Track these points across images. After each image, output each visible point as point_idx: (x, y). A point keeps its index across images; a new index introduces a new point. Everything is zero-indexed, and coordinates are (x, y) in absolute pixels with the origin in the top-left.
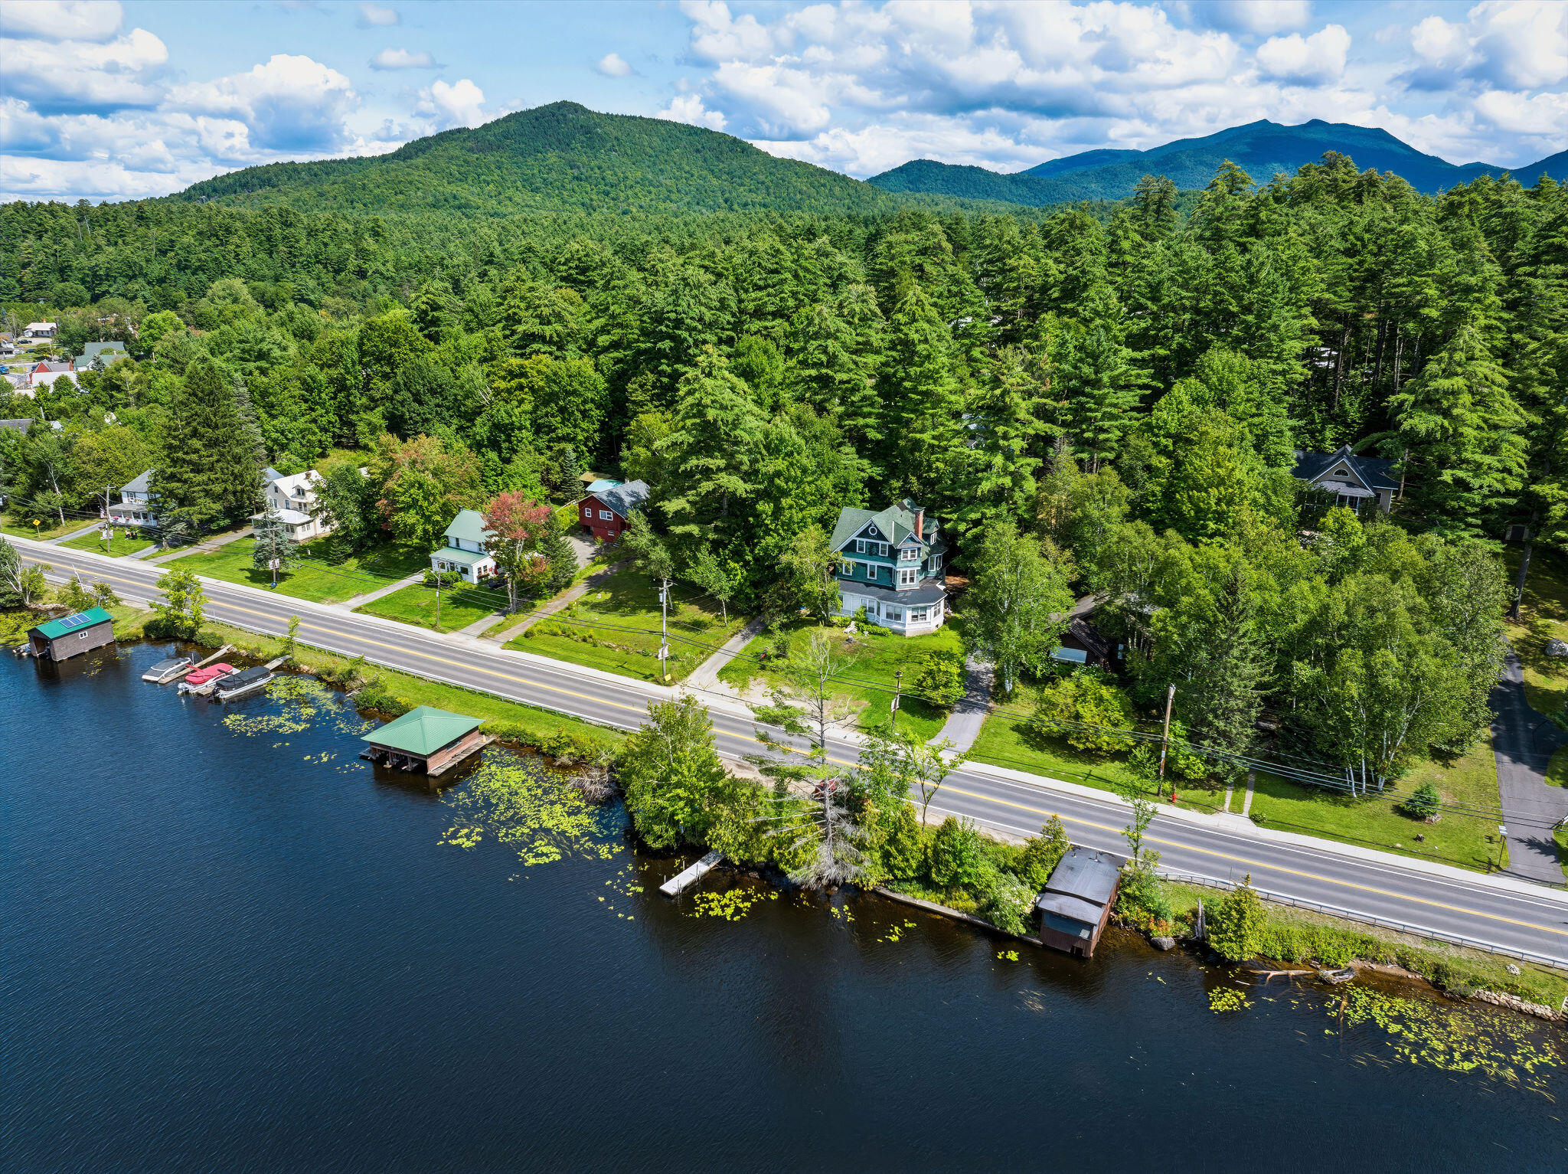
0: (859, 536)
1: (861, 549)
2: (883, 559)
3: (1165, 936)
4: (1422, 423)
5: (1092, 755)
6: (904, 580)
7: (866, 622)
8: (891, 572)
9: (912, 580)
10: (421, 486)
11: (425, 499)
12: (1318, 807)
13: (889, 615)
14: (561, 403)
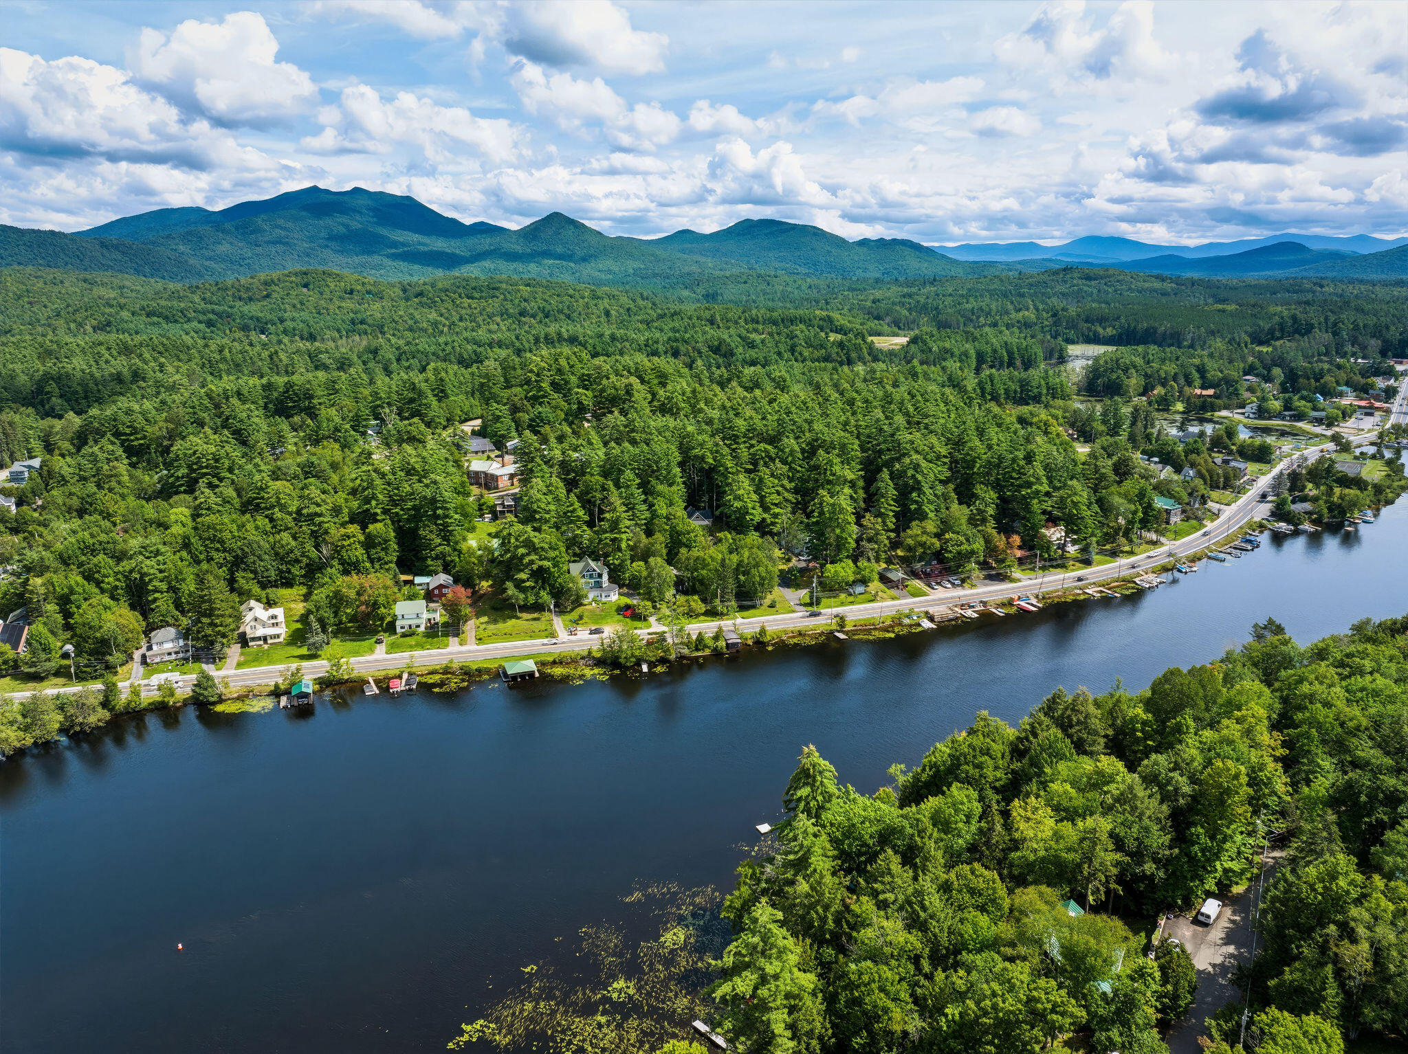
0: (586, 572)
1: (587, 577)
2: (596, 578)
3: (750, 642)
4: (737, 504)
5: (698, 615)
7: (597, 601)
9: (606, 583)
12: (752, 612)
13: (606, 597)
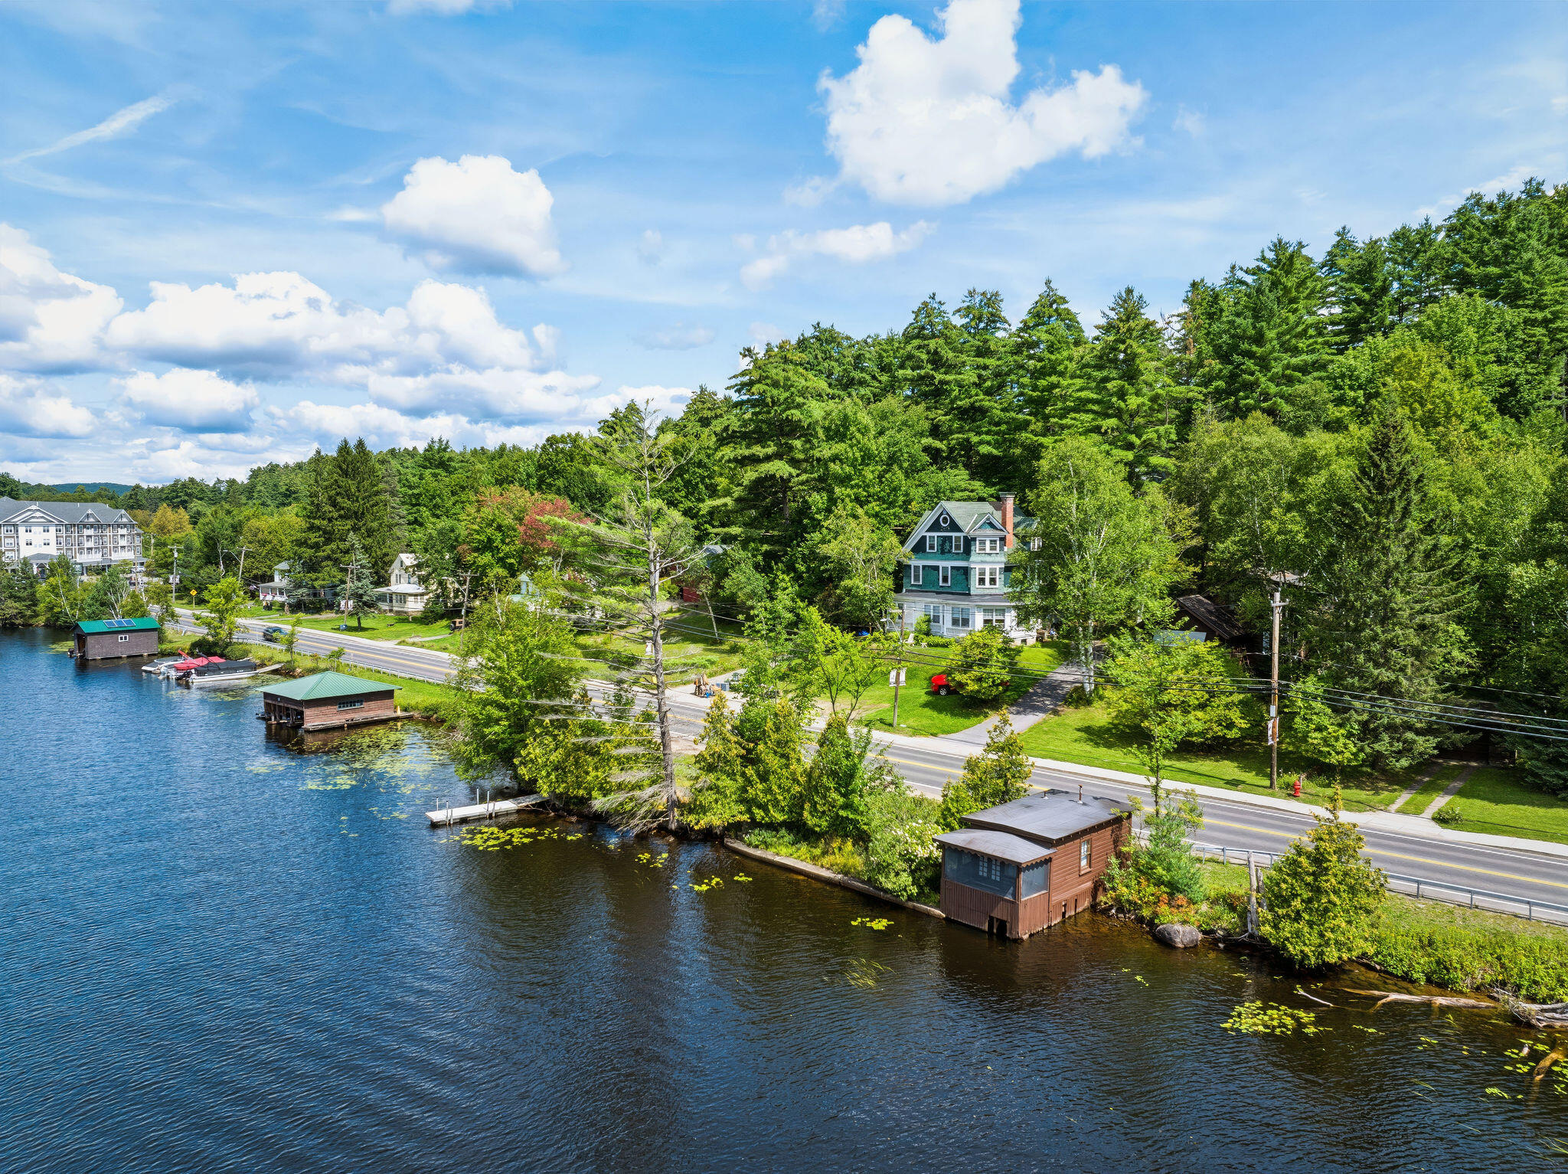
0: (929, 530)
1: (932, 547)
2: (957, 557)
6: (982, 581)
7: (928, 634)
8: (966, 572)
9: (993, 581)
10: (499, 528)
11: (503, 542)
13: (955, 622)
14: (686, 476)
